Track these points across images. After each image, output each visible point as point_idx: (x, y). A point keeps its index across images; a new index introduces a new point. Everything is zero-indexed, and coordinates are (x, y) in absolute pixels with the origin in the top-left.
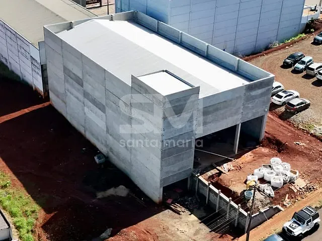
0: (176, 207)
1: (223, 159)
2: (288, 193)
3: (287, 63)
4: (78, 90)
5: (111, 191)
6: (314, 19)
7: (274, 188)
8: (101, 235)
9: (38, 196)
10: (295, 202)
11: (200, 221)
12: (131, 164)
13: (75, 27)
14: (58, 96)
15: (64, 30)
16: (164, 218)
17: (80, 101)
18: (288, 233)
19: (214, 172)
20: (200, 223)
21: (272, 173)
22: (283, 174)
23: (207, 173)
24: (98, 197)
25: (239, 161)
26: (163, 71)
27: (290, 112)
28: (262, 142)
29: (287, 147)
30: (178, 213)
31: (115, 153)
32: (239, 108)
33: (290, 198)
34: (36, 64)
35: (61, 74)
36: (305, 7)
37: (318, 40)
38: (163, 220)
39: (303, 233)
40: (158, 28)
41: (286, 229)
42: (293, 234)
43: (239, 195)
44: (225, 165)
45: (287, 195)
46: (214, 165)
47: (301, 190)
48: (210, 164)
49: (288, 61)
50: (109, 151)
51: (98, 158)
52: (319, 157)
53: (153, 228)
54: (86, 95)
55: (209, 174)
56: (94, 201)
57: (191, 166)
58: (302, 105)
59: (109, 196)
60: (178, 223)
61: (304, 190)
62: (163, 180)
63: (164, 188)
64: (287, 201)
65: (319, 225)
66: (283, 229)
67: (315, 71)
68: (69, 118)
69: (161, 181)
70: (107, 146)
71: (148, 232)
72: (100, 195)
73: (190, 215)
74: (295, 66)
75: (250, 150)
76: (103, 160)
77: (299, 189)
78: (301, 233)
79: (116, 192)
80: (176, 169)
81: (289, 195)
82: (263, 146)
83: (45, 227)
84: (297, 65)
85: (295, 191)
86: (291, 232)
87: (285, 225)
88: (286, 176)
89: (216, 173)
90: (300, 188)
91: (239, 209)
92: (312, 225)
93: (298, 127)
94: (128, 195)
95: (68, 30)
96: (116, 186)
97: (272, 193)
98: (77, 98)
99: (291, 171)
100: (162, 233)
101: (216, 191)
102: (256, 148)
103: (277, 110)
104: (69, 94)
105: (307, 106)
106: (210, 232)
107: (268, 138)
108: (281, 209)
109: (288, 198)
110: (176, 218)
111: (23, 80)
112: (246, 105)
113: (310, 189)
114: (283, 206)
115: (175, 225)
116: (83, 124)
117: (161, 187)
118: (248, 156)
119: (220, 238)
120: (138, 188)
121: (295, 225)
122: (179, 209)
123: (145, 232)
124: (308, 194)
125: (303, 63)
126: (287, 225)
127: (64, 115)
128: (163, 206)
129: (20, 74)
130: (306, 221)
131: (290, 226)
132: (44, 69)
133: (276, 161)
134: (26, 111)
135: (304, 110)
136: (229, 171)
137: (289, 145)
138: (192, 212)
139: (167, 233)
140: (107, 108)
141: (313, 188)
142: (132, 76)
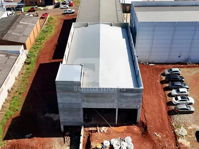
1: (106, 124)
8: (27, 135)
13: (89, 26)
15: (83, 26)
19: (93, 129)
24: (45, 116)
26: (81, 65)
28: (138, 123)
29: (147, 134)
30: (65, 142)
32: (114, 100)
38: (55, 142)
46: (97, 125)
48: (96, 123)
55: (91, 129)
56: (42, 116)
63: (64, 126)
72: (47, 115)
73: (69, 146)
79: (53, 117)
80: (71, 119)
89: (95, 130)
93: (171, 123)
95: (85, 27)
102: (133, 125)
103: (171, 107)
107: (143, 123)
112: (120, 100)
123: (42, 144)
137: (149, 133)
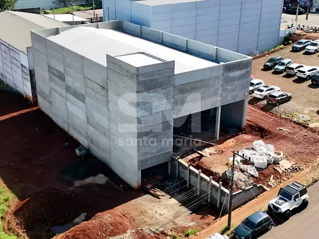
0: (155, 192)
1: (204, 144)
2: (273, 174)
3: (267, 66)
4: (61, 86)
5: (89, 180)
6: (291, 32)
7: (258, 169)
8: (75, 220)
9: (14, 186)
10: (281, 182)
11: (180, 204)
12: (110, 152)
13: (62, 33)
14: (44, 98)
15: (51, 35)
16: (143, 202)
17: (63, 97)
18: (274, 211)
19: (195, 155)
20: (181, 206)
21: (255, 154)
22: (266, 155)
23: (188, 157)
24: (75, 185)
25: (221, 146)
26: (140, 53)
27: (272, 104)
28: (244, 129)
29: (270, 132)
30: (157, 197)
31: (95, 144)
32: (218, 89)
33: (275, 178)
34: (25, 71)
35: (46, 75)
36: (282, 21)
37: (296, 48)
38: (141, 204)
39: (291, 210)
40: (141, 33)
41: (272, 206)
42: (279, 211)
43: (221, 175)
44: (206, 150)
45: (272, 176)
46: (195, 150)
47: (286, 171)
48: (191, 149)
49: (268, 64)
50: (90, 142)
51: (79, 150)
52: (304, 141)
53: (131, 212)
54: (68, 89)
55: (190, 157)
56: (71, 189)
57: (171, 150)
58: (284, 97)
59: (86, 184)
60: (157, 206)
61: (289, 171)
62: (141, 162)
63: (142, 171)
64: (272, 181)
65: (307, 202)
66: (269, 207)
67: (295, 70)
68: (54, 119)
69: (138, 163)
70: (87, 137)
71: (124, 216)
72: (78, 183)
73: (170, 198)
74: (275, 67)
75: (232, 137)
76: (84, 152)
77: (284, 170)
78: (289, 210)
79: (94, 181)
80: (155, 151)
81: (274, 176)
82: (245, 133)
83: (16, 214)
84: (277, 67)
85: (281, 172)
86: (277, 208)
87: (270, 202)
88: (270, 156)
89: (197, 157)
90: (286, 169)
91: (220, 187)
92: (299, 201)
93: (280, 117)
94: (107, 183)
95: (54, 35)
96: (95, 174)
97: (256, 174)
98: (61, 95)
99: (275, 153)
100: (140, 216)
101: (197, 171)
102: (239, 135)
103: (258, 103)
104: (53, 92)
105: (288, 99)
106: (191, 214)
107: (250, 126)
108: (267, 188)
109: (273, 179)
110: (155, 202)
111: (16, 91)
112: (226, 87)
113: (296, 169)
114: (269, 186)
115: (154, 208)
116: (67, 120)
117: (139, 170)
118: (231, 142)
119: (201, 219)
120: (118, 176)
121: (281, 201)
122: (158, 193)
123: (121, 215)
124: (294, 174)
125: (283, 64)
126: (273, 201)
127: (50, 115)
128: (142, 191)
129: (13, 86)
130: (293, 196)
131: (276, 203)
132: (32, 74)
133: (259, 143)
134: (15, 114)
135: (286, 102)
136: (210, 155)
137: (272, 131)
138: (172, 196)
139: (145, 216)
140: (86, 97)
141: (300, 169)
142: (107, 55)
